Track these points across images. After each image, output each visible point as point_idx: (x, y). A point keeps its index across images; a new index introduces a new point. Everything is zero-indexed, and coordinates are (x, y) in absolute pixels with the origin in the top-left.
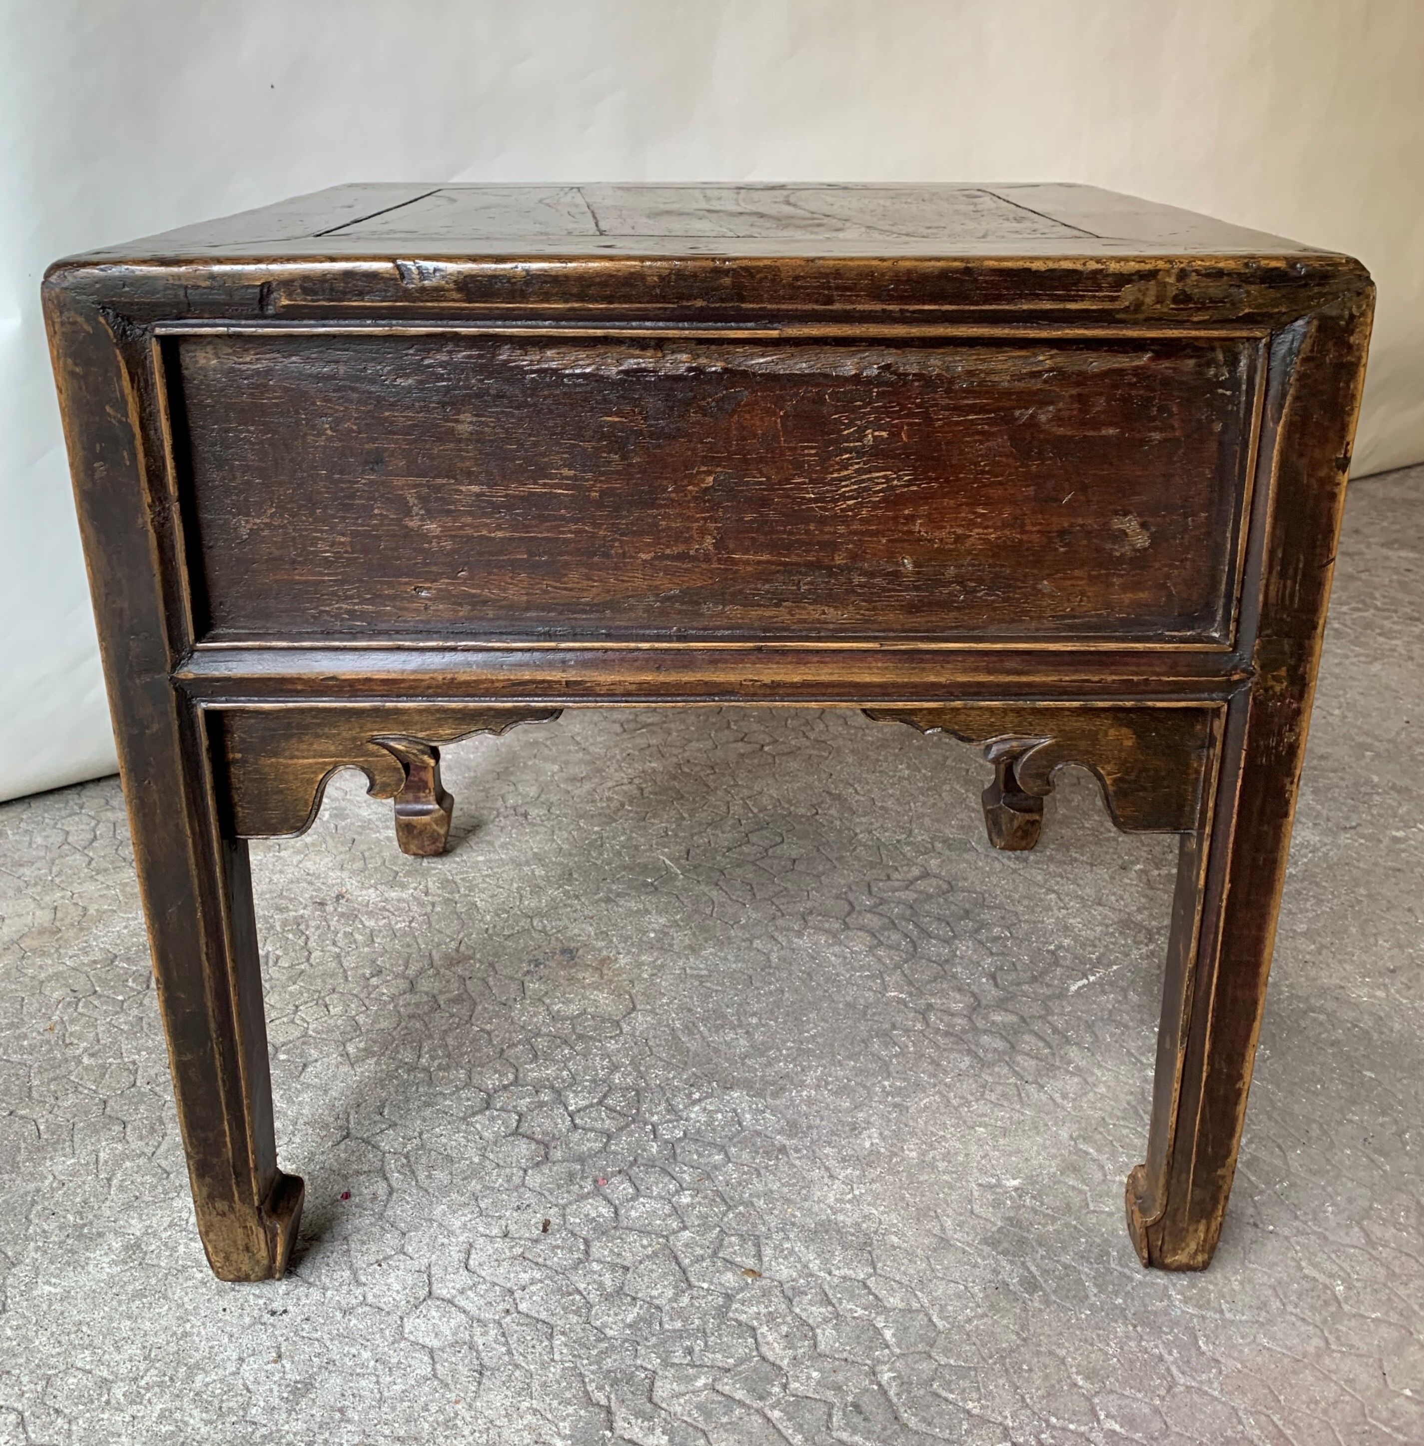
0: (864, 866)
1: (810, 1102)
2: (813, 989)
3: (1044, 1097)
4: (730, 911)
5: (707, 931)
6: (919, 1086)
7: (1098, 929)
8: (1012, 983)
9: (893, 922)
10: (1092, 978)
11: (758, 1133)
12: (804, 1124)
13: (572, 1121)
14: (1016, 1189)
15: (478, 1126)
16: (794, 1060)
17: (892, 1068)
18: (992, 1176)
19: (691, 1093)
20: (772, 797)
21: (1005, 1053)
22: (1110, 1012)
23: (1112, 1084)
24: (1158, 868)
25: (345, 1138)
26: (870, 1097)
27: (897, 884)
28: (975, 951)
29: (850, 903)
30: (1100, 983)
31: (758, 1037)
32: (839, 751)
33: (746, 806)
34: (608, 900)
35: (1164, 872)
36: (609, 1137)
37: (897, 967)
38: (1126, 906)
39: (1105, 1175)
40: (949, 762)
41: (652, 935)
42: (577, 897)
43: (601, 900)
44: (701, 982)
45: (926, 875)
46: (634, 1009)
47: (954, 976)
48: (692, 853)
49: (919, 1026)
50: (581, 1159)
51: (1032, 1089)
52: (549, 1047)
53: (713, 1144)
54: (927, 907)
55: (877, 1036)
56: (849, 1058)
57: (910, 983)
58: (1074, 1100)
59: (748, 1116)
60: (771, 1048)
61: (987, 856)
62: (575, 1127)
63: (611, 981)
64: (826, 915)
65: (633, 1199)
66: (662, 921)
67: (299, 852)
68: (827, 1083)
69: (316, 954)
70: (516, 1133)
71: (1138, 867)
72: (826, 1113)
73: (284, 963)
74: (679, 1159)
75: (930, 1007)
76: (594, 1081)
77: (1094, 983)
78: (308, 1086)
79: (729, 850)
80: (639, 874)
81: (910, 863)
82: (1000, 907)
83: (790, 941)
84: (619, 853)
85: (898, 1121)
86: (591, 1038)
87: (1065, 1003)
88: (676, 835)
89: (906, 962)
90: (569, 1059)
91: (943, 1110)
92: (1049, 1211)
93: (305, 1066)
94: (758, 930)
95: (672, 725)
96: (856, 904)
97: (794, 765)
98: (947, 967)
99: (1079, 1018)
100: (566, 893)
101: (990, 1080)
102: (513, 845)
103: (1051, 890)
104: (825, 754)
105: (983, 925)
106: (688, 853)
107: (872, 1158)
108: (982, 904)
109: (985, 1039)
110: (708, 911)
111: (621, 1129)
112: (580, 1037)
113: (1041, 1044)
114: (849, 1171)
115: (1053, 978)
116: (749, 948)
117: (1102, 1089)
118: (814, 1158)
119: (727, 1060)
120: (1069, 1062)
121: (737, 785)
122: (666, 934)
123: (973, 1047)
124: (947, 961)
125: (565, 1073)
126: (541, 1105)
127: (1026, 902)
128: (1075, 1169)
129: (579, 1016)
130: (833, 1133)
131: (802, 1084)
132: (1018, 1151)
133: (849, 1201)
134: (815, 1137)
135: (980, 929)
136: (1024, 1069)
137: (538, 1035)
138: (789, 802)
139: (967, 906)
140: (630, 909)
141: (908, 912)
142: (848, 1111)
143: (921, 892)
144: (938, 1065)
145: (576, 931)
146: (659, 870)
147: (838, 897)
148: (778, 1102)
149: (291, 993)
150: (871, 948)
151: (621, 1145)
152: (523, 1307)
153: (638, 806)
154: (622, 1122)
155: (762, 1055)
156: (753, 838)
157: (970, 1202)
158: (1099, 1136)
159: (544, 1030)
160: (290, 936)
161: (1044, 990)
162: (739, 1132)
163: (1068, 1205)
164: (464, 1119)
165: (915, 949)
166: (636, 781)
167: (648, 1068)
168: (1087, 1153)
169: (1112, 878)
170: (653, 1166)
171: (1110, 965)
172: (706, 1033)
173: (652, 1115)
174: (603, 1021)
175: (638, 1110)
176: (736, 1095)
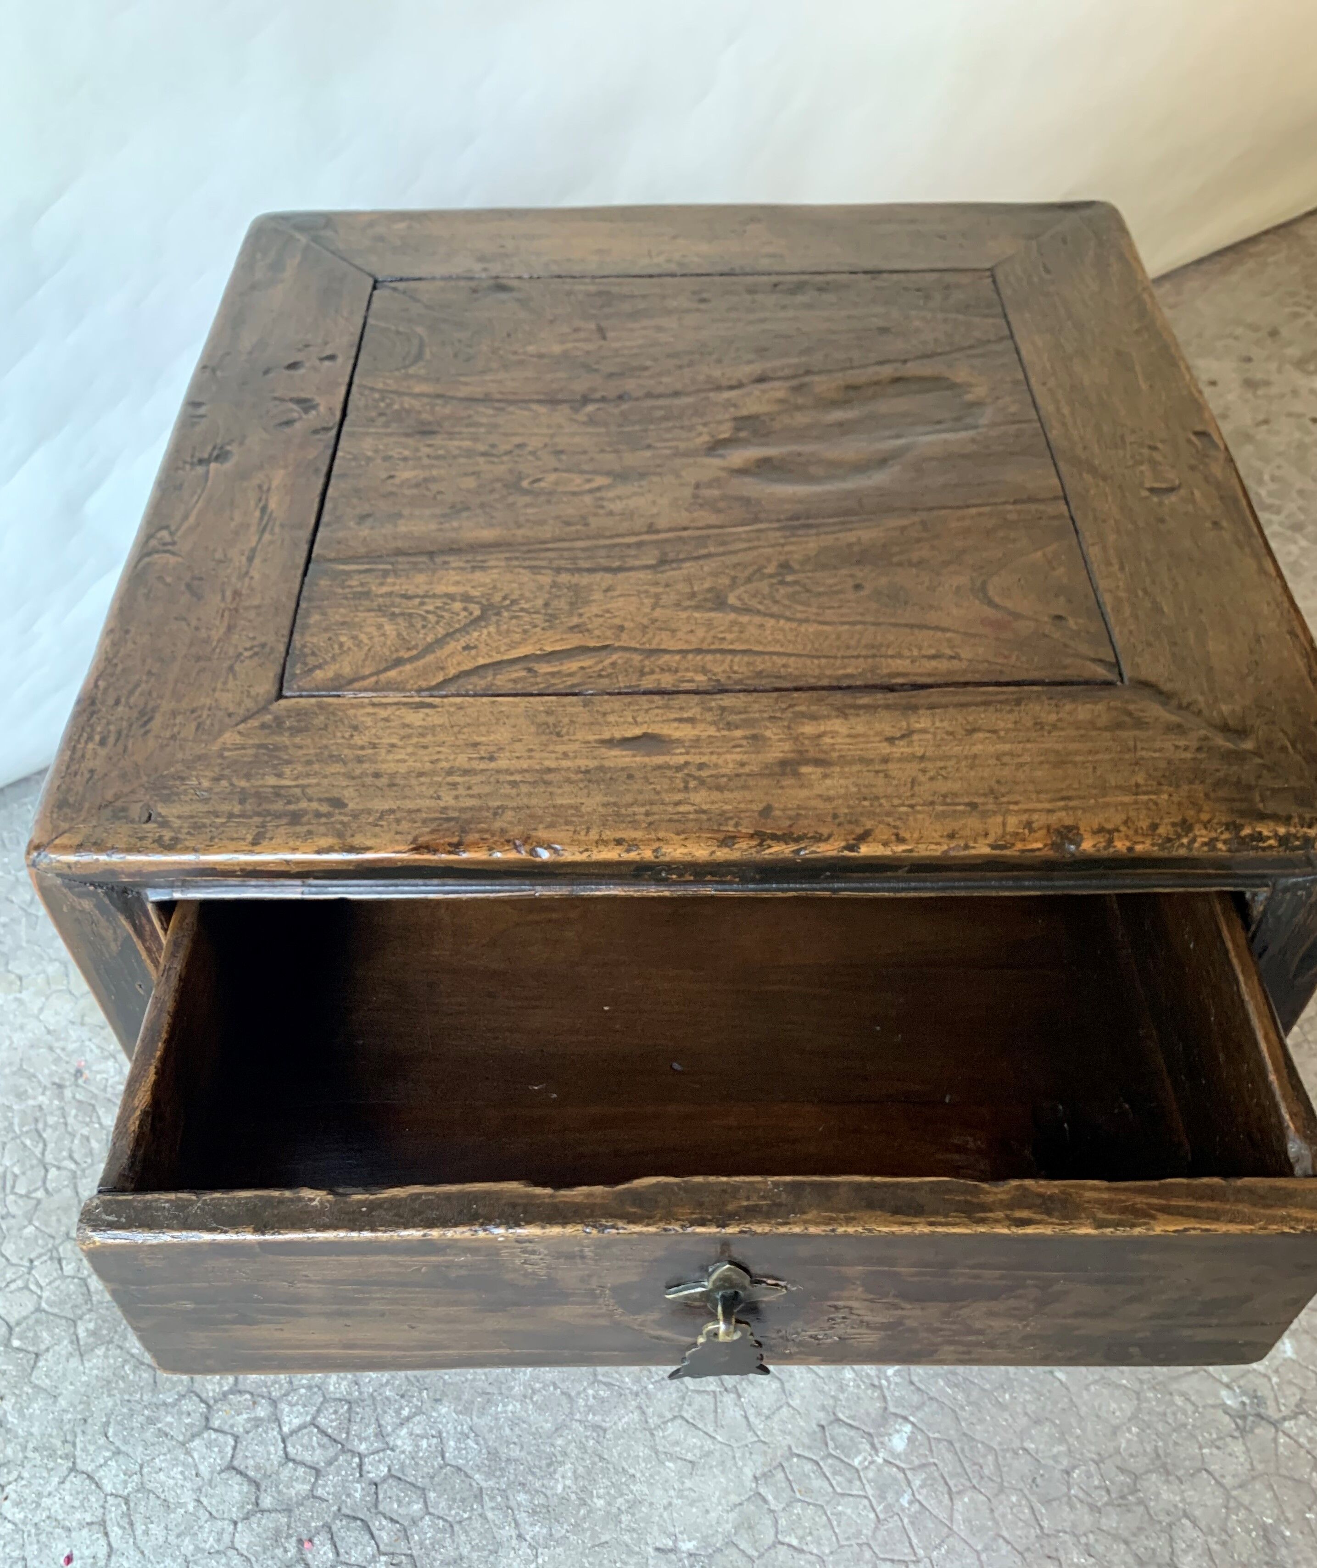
1: (515, 1422)
11: (458, 1470)
12: (503, 1454)
13: (285, 1448)
15: (196, 1455)
19: (401, 1408)
25: (70, 1471)
36: (317, 1476)
50: (288, 1509)
51: (729, 1400)
53: (414, 1487)
58: (769, 1419)
59: (452, 1443)
62: (287, 1459)
69: (53, 1173)
70: (231, 1467)
72: (527, 1438)
73: (21, 1189)
74: (380, 1509)
76: (310, 1388)
78: (39, 1389)
85: (594, 1451)
91: (638, 1436)
93: (37, 1358)
101: (692, 1387)
107: (561, 1508)
111: (330, 1463)
114: (537, 1529)
118: (507, 1509)
126: (257, 1422)
128: (751, 1527)
130: (529, 1471)
132: (700, 1500)
134: (512, 1478)
142: (548, 1437)
148: (482, 1422)
149: (26, 1239)
151: (327, 1488)
158: (780, 1475)
160: (28, 1142)
162: (440, 1468)
164: (183, 1444)
168: (764, 1501)
170: (355, 1518)
173: (361, 1441)
175: (348, 1433)
176: (444, 1410)
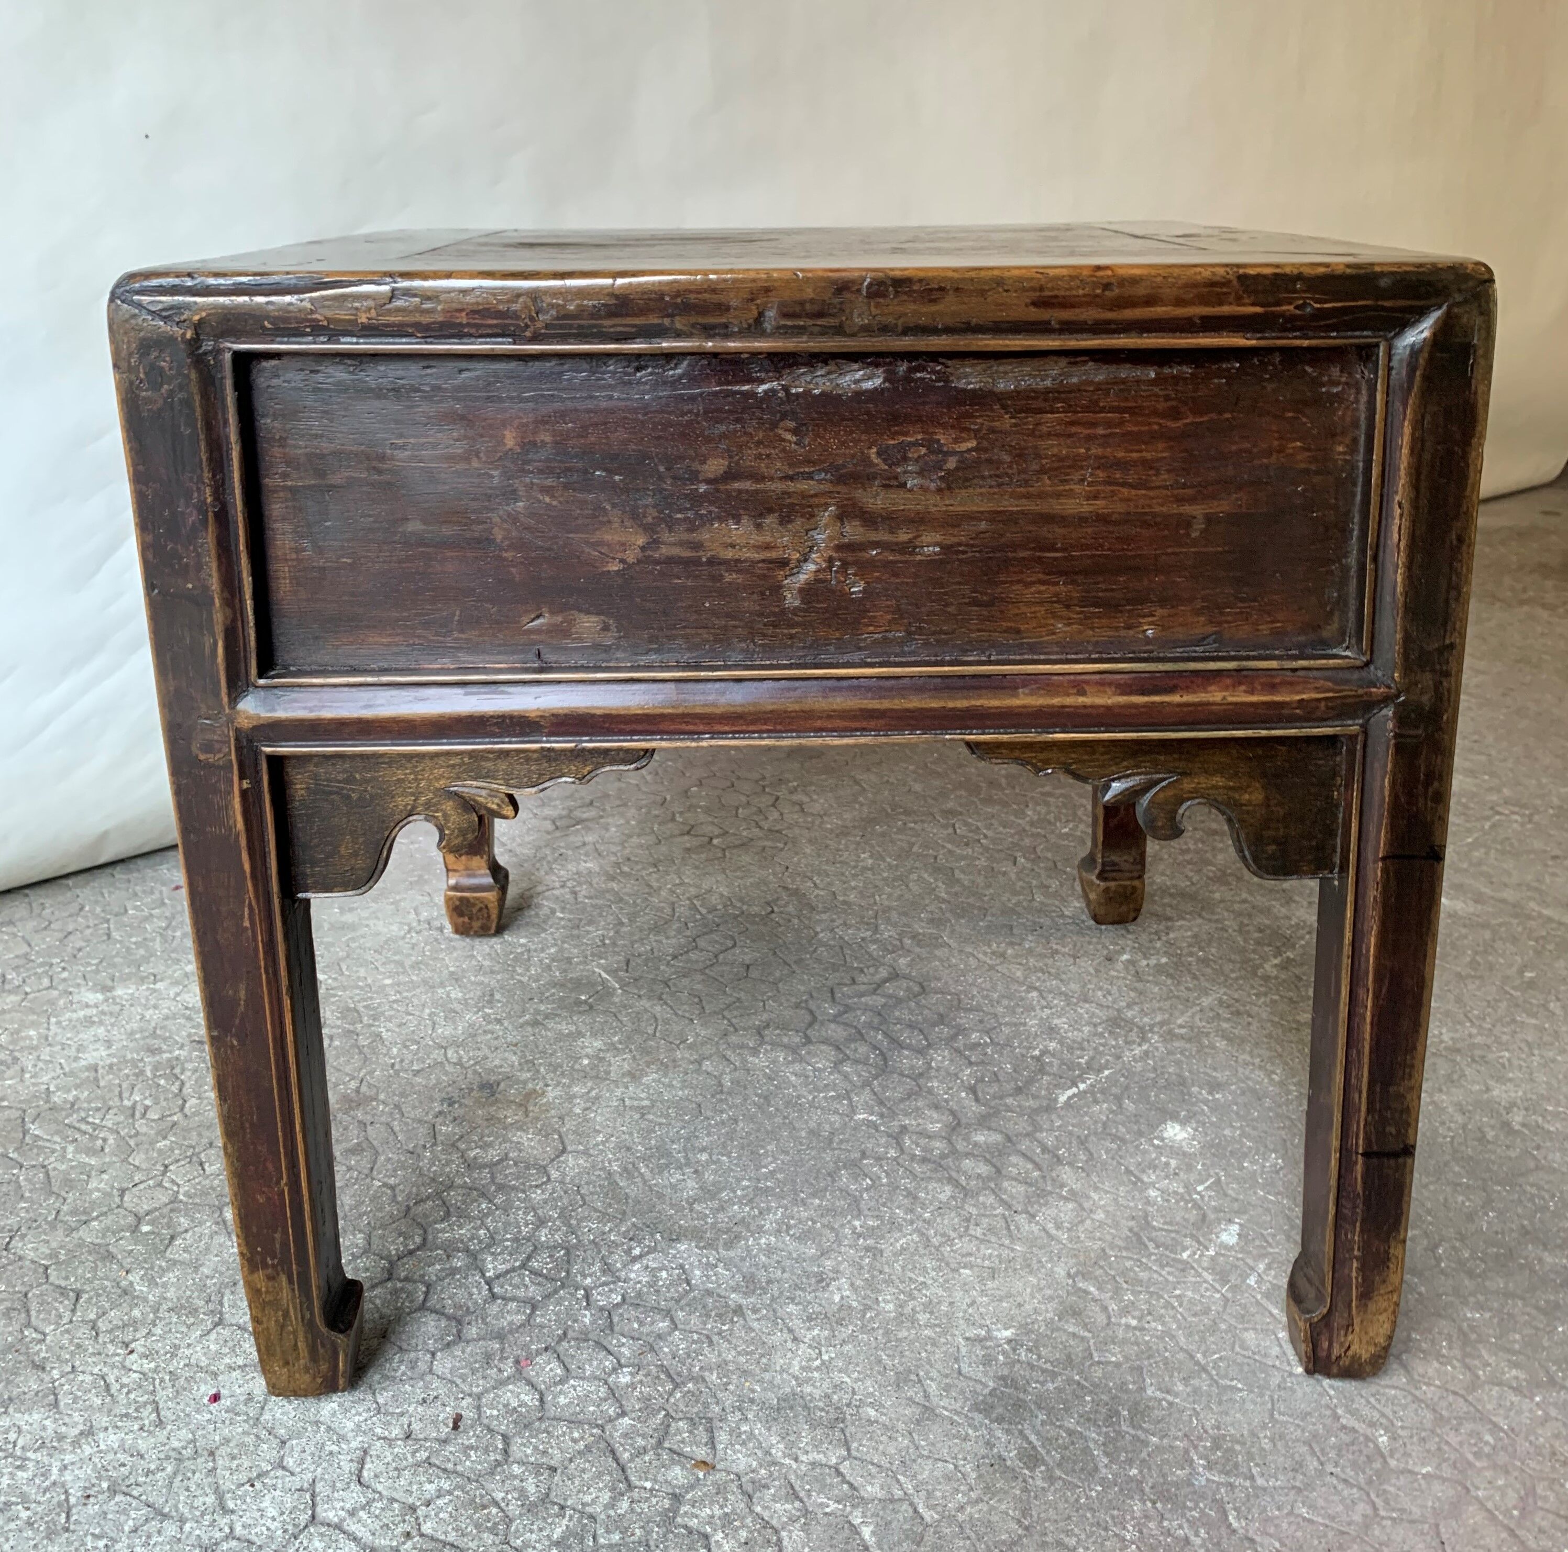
0: (826, 969)
1: (769, 1251)
2: (771, 1116)
3: (1035, 1228)
4: (676, 1028)
5: (648, 1053)
6: (894, 1225)
7: (1086, 1029)
8: (994, 1097)
9: (859, 1032)
10: (1082, 1086)
11: (709, 1293)
12: (762, 1276)
13: (490, 1290)
14: (1009, 1341)
15: (378, 1302)
16: (751, 1201)
17: (863, 1205)
18: (981, 1327)
19: (630, 1249)
20: (722, 895)
21: (989, 1179)
22: (1105, 1125)
23: (1111, 1209)
24: (1145, 958)
25: (216, 1325)
26: (838, 1241)
27: (862, 988)
28: (951, 1060)
29: (811, 1012)
30: (1091, 1090)
31: (709, 1177)
32: (794, 841)
33: (693, 908)
34: (535, 1023)
35: (1153, 962)
36: (534, 1308)
37: (867, 1084)
38: (1114, 1002)
39: (1109, 1317)
40: (915, 849)
41: (586, 1062)
42: (499, 1021)
43: (527, 1023)
44: (643, 1115)
45: (895, 976)
46: (564, 1151)
47: (930, 1091)
48: (633, 964)
49: (892, 1153)
50: (500, 1336)
51: (1022, 1219)
52: (464, 1202)
53: (656, 1309)
54: (897, 1014)
55: (845, 1167)
56: (814, 1195)
57: (881, 1103)
58: (1069, 1230)
59: (698, 1273)
60: (724, 1189)
61: (961, 951)
62: (494, 1297)
63: (537, 1119)
64: (784, 1027)
65: (562, 1382)
66: (598, 1044)
67: (177, 983)
68: (789, 1227)
69: (192, 1102)
70: (423, 1308)
71: (1125, 957)
72: (788, 1263)
73: (153, 1115)
74: (617, 1329)
75: (904, 1129)
76: (516, 1240)
77: (1085, 1092)
78: (175, 1262)
79: (675, 957)
80: (571, 990)
81: (877, 963)
82: (978, 1009)
83: (744, 1061)
84: (549, 967)
85: (872, 1267)
86: (514, 1188)
87: (1054, 1117)
88: (614, 944)
89: (876, 1077)
90: (487, 1215)
91: (922, 1251)
92: (1048, 1366)
93: (173, 1238)
94: (708, 1050)
95: (610, 820)
96: (817, 1014)
97: (746, 858)
98: (922, 1081)
99: (1071, 1133)
100: (486, 1017)
101: (974, 1211)
102: (427, 965)
103: (1031, 988)
104: (781, 845)
105: (961, 1030)
106: (628, 963)
107: (843, 1314)
108: (957, 1005)
109: (967, 1163)
110: (650, 1031)
111: (547, 1297)
112: (501, 1188)
113: (1030, 1166)
114: (816, 1332)
115: (1040, 1088)
116: (698, 1071)
117: (1100, 1215)
118: (775, 1318)
119: (672, 1206)
120: (1062, 1186)
121: (682, 884)
122: (602, 1059)
123: (954, 1174)
124: (921, 1075)
125: (482, 1232)
126: (453, 1271)
127: (1005, 1002)
128: (1076, 1313)
129: (500, 1161)
130: (797, 1287)
131: (760, 1230)
132: (1009, 1295)
133: (817, 1369)
134: (776, 1294)
135: (956, 1035)
136: (1012, 1197)
137: (451, 1187)
138: (741, 900)
139: (941, 1009)
140: (560, 1032)
141: (876, 1020)
142: (814, 1259)
143: (890, 996)
144: (916, 1198)
145: (497, 1062)
146: (593, 985)
147: (797, 1006)
148: (732, 1253)
149: (160, 1150)
150: (837, 1065)
151: (547, 1316)
152: (427, 1528)
153: (571, 912)
154: (549, 1287)
155: (712, 1198)
156: (702, 943)
157: (957, 1360)
158: (1099, 1272)
159: (459, 1181)
160: (162, 1082)
161: (1031, 1103)
162: (687, 1292)
163: (1069, 1356)
165: (885, 1060)
166: (569, 884)
167: (580, 1221)
168: (1087, 1292)
169: (1097, 971)
170: (587, 1340)
171: (1100, 1070)
172: (648, 1175)
173: (585, 1276)
174: (527, 1168)
175: (568, 1272)
176: (682, 1247)
